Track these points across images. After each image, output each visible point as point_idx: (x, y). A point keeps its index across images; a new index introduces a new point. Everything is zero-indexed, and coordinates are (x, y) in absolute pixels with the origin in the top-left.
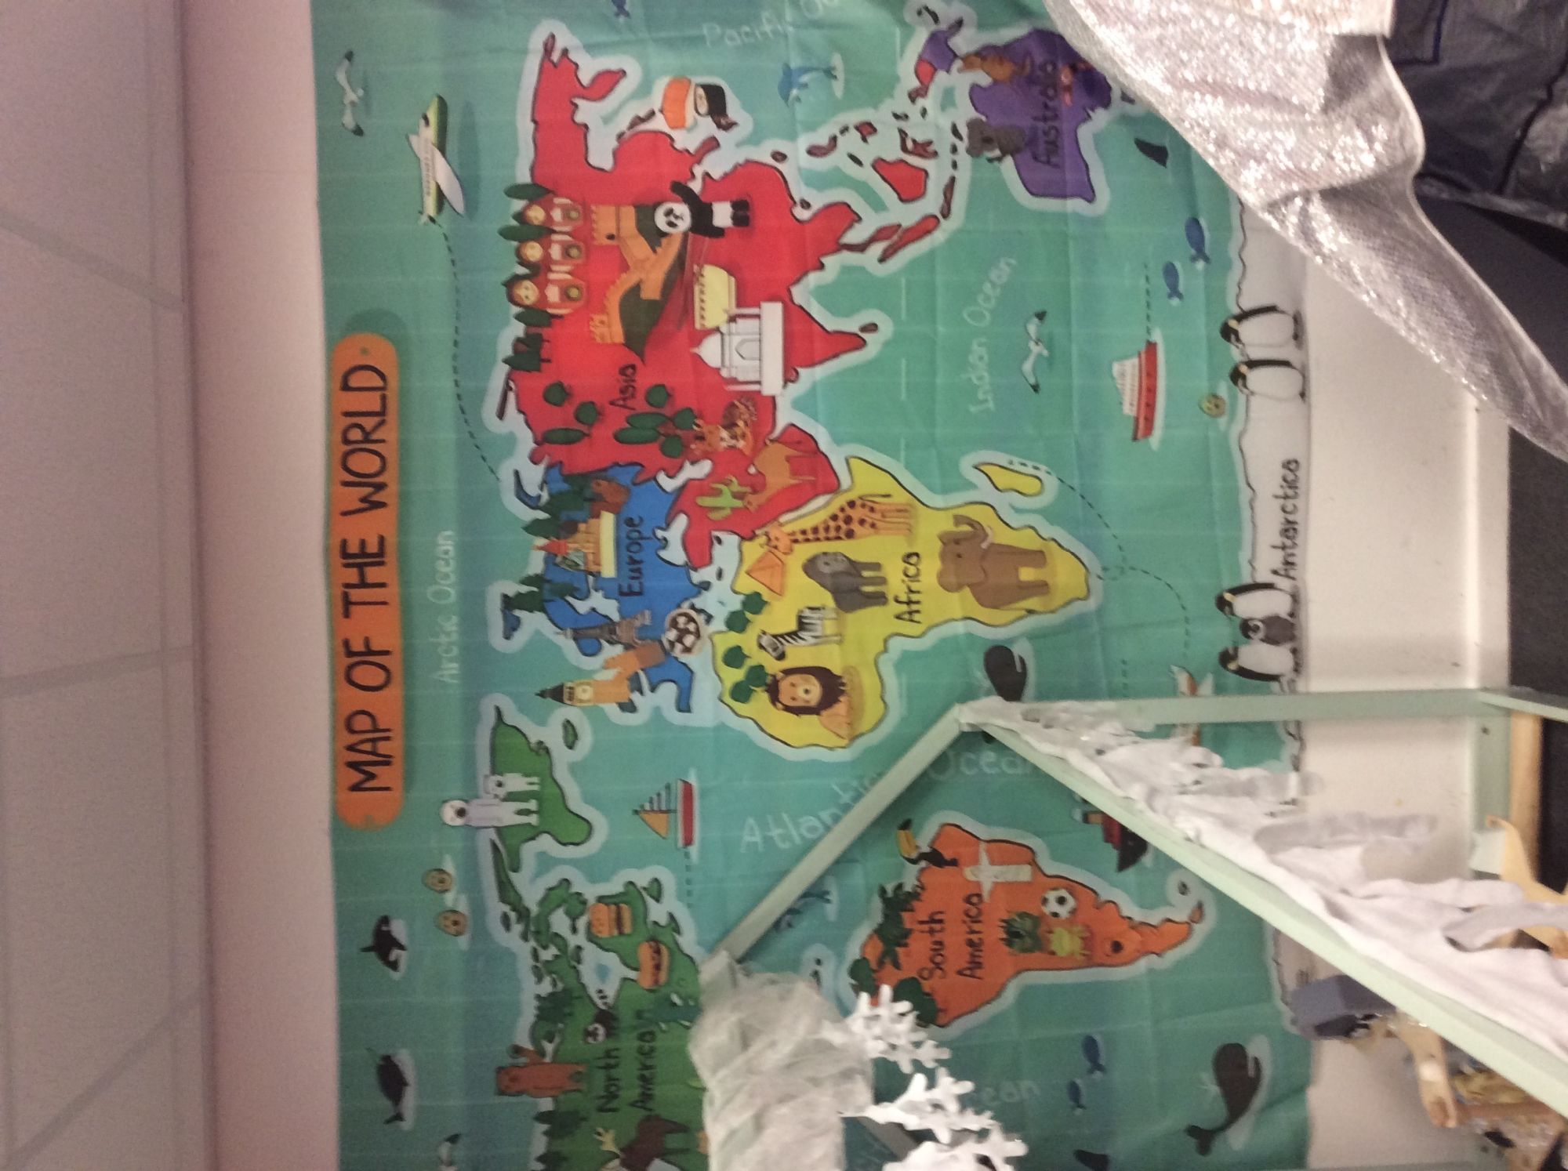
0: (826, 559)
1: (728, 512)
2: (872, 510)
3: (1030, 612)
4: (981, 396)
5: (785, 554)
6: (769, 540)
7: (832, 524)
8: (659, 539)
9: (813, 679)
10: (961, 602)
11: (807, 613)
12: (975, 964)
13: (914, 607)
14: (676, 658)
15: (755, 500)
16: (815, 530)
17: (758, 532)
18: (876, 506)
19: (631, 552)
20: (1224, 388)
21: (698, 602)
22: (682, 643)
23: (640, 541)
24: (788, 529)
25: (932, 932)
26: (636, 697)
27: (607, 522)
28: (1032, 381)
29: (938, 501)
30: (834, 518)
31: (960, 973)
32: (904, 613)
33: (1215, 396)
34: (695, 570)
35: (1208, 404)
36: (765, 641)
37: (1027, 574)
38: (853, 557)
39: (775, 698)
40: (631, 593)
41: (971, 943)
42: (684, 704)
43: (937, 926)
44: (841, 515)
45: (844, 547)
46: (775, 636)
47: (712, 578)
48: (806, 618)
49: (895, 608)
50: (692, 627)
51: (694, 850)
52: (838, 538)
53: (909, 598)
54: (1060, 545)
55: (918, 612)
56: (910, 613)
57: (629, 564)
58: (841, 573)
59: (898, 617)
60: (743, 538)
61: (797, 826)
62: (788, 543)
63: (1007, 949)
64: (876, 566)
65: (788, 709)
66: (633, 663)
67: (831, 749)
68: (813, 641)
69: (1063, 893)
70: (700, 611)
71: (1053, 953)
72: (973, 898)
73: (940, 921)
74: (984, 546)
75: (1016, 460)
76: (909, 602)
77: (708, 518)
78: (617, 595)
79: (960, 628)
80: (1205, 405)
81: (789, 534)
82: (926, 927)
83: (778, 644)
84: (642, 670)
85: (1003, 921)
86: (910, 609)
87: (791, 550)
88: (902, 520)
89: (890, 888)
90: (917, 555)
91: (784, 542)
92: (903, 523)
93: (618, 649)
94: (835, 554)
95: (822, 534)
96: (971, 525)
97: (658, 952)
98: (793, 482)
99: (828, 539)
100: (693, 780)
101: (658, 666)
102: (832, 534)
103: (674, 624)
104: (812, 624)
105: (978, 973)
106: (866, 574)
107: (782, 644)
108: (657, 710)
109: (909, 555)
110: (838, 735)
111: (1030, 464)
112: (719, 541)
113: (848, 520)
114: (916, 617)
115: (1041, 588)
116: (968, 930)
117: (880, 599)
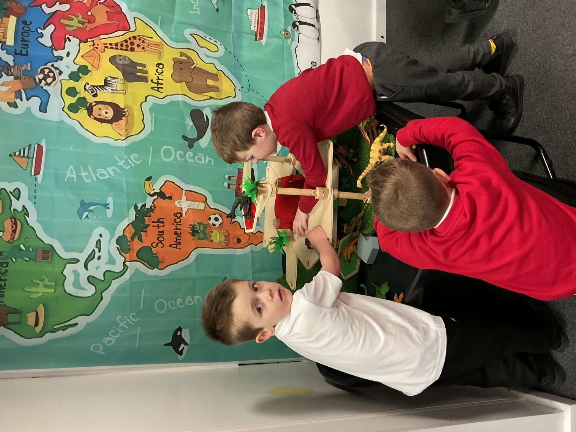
0: (120, 58)
1: (75, 28)
2: (143, 42)
3: (211, 98)
4: (194, 8)
5: (102, 52)
6: (94, 44)
7: (125, 44)
8: (39, 33)
9: (110, 108)
10: (181, 88)
11: (109, 79)
12: (178, 243)
13: (160, 86)
14: (42, 87)
15: (89, 26)
16: (116, 44)
17: (89, 40)
18: (145, 41)
19: (23, 36)
20: (290, 28)
21: (56, 64)
22: (45, 81)
23: (29, 32)
24: (103, 41)
25: (158, 226)
26: (18, 101)
27: (12, 20)
28: (216, 8)
29: (174, 44)
30: (126, 41)
31: (170, 246)
32: (156, 87)
33: (287, 31)
34: (56, 50)
35: (284, 33)
36: (87, 87)
37: (210, 82)
38: (133, 60)
39: (90, 113)
40: (21, 54)
41: (176, 233)
42: (43, 108)
43: (161, 225)
44: (129, 41)
45: (129, 54)
46: (94, 86)
47: (65, 56)
48: (109, 81)
49: (150, 84)
50: (51, 74)
51: (40, 177)
52: (126, 50)
53: (158, 81)
54: (225, 74)
55: (162, 88)
56: (159, 88)
57: (21, 41)
58: (128, 65)
59: (152, 88)
60: (81, 41)
61: (95, 173)
62: (104, 47)
63: (192, 237)
64: (144, 66)
65: (95, 119)
66: (18, 85)
67: (116, 140)
68: (110, 91)
69: (217, 216)
70: (56, 69)
71: (212, 241)
72: (178, 214)
73: (163, 222)
74: (192, 67)
75: (208, 37)
76: (158, 83)
77: (65, 29)
78: (14, 54)
79: (180, 98)
80: (283, 33)
81: (104, 44)
82: (156, 224)
83: (94, 90)
84: (23, 89)
85: (190, 225)
86: (158, 86)
87: (104, 51)
88: (157, 49)
89: (139, 206)
90: (163, 65)
91: (101, 47)
92: (158, 50)
93: (12, 78)
94: (125, 57)
95: (119, 47)
96: (187, 58)
97: (16, 224)
98: (108, 22)
99: (122, 49)
100: (43, 144)
101: (31, 89)
102: (124, 48)
103: (42, 71)
104: (112, 84)
105: (178, 246)
106: (138, 68)
107: (96, 90)
108: (29, 109)
109: (159, 64)
110: (119, 134)
111: (214, 40)
112: (70, 40)
113: (132, 44)
114: (160, 90)
115: (216, 89)
116: (175, 228)
117: (144, 79)
